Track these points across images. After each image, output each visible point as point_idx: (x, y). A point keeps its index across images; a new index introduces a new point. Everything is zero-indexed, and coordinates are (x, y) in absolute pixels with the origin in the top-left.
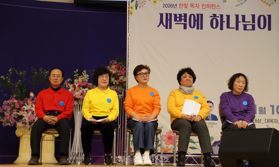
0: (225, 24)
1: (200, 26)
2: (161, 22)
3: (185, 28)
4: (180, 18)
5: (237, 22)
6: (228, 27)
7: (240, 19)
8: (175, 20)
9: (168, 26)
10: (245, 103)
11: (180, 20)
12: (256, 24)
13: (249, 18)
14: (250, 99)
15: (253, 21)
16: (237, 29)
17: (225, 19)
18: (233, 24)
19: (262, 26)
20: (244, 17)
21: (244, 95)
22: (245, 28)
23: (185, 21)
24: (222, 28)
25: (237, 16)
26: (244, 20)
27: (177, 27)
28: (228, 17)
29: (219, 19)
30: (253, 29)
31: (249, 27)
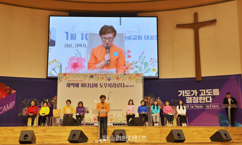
0: (85, 86)
1: (78, 87)
2: (67, 85)
3: (74, 87)
4: (73, 84)
5: (88, 85)
6: (86, 87)
7: (89, 84)
8: (71, 85)
9: (69, 86)
10: (82, 109)
11: (73, 85)
12: (93, 86)
13: (91, 84)
14: (84, 108)
15: (93, 85)
16: (88, 87)
17: (85, 84)
18: (87, 86)
19: (95, 86)
20: (90, 84)
21: (82, 107)
22: (90, 87)
23: (74, 85)
24: (84, 87)
25: (88, 84)
26: (90, 85)
27: (72, 87)
28: (86, 84)
29: (83, 84)
30: (93, 87)
31: (92, 87)
